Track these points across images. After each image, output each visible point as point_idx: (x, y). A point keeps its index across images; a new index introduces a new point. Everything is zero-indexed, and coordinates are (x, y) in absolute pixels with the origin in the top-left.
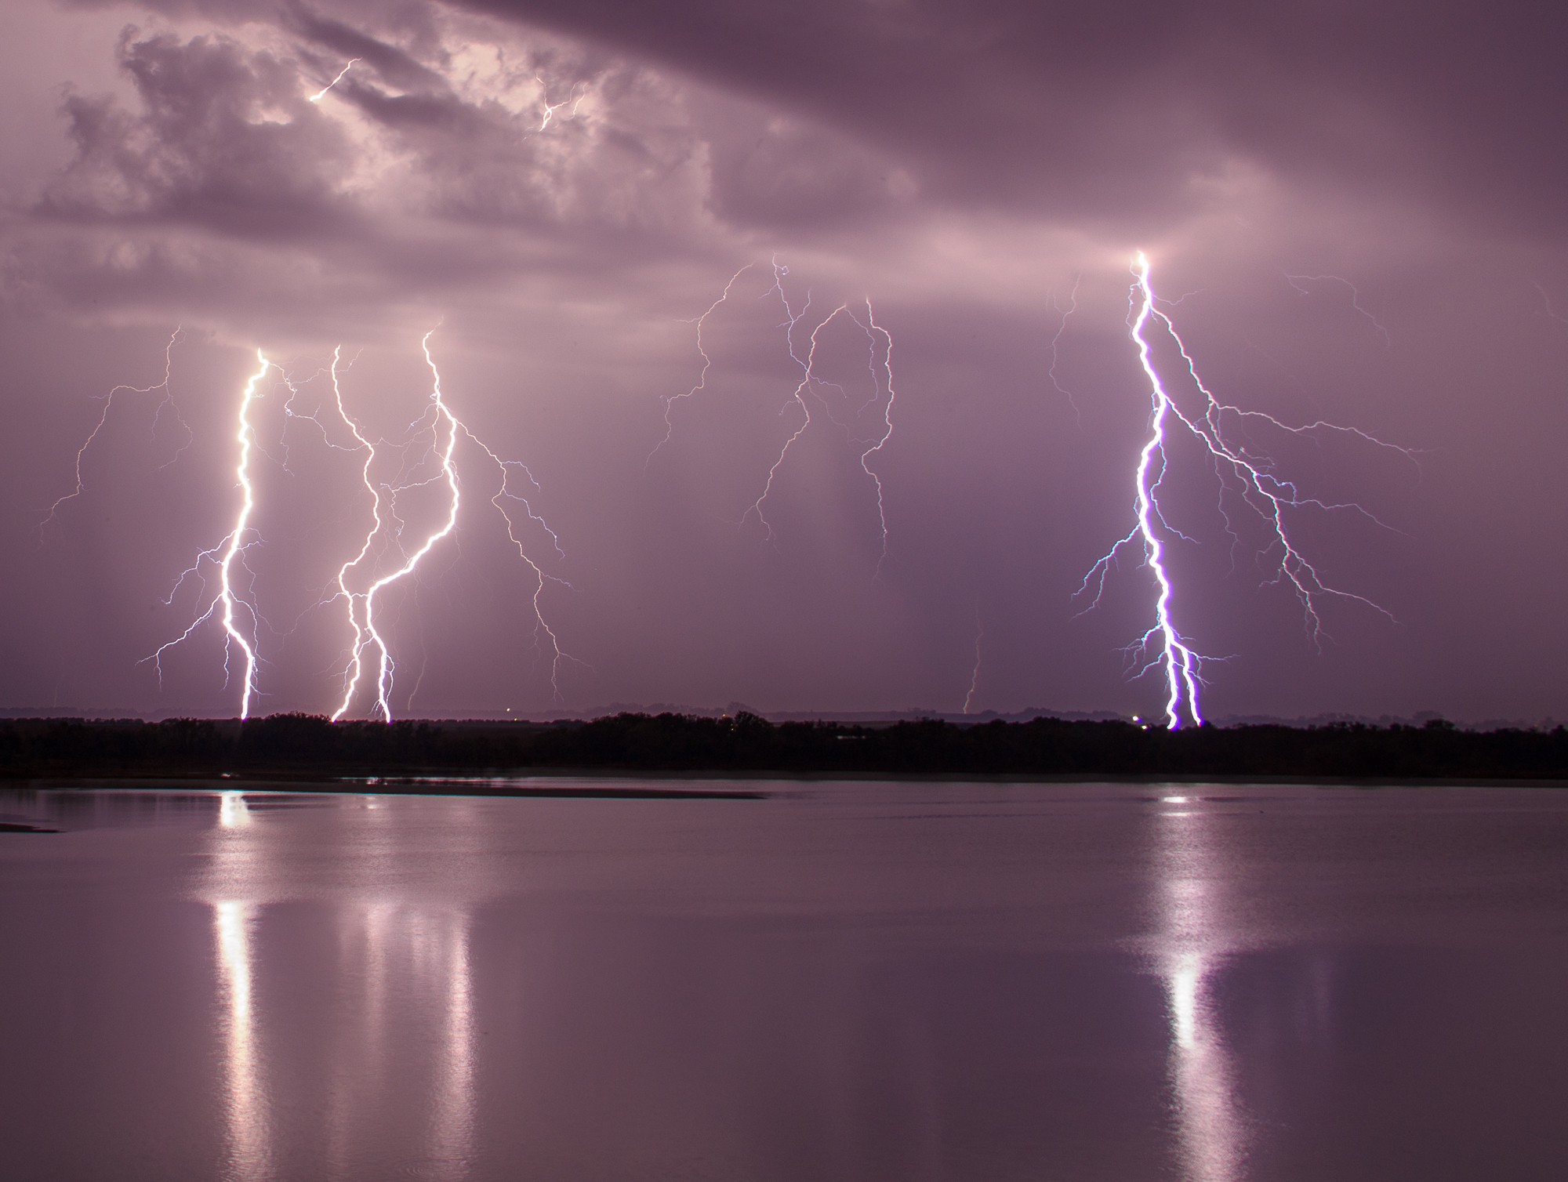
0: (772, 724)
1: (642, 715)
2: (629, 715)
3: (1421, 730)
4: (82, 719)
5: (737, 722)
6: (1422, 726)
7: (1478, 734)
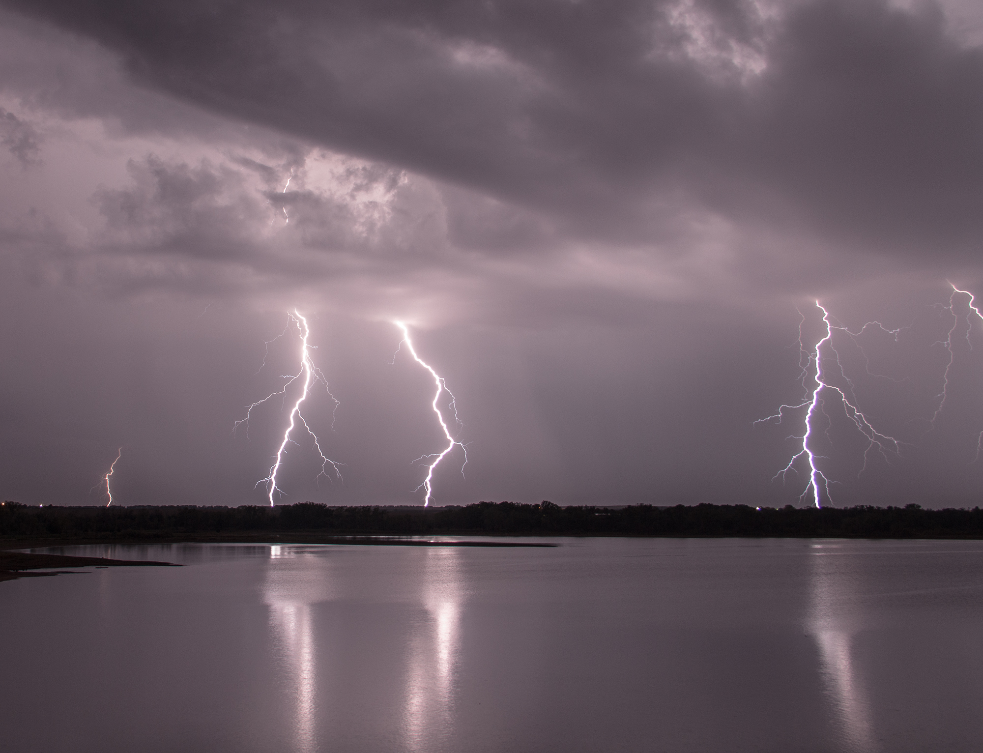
0: (560, 507)
1: (492, 503)
2: (485, 503)
3: (903, 509)
4: (196, 506)
5: (542, 506)
6: (904, 507)
7: (933, 511)
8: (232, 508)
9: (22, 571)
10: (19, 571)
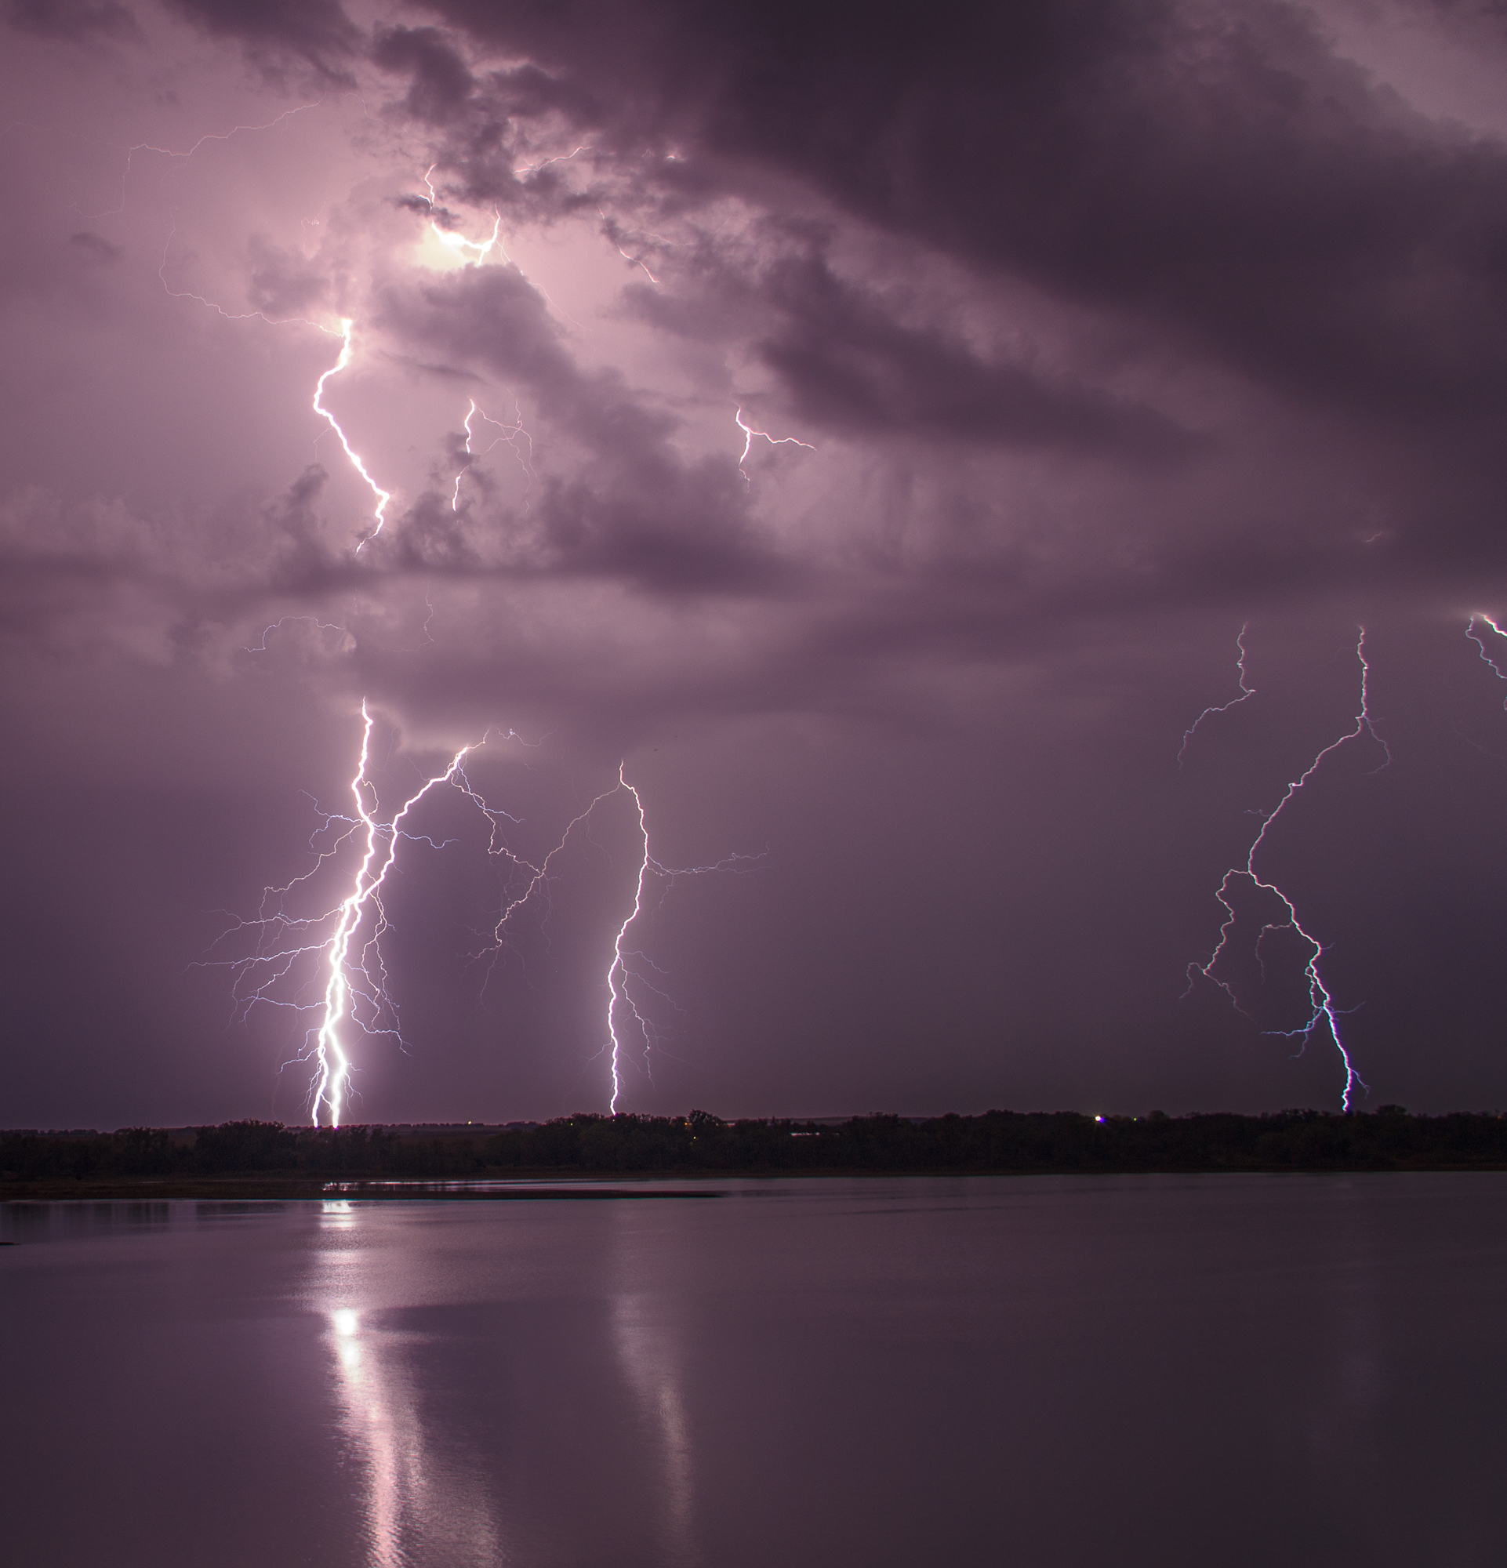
0: (725, 1123)
2: (583, 1116)
5: (691, 1122)
6: (1375, 1112)
8: (104, 1134)
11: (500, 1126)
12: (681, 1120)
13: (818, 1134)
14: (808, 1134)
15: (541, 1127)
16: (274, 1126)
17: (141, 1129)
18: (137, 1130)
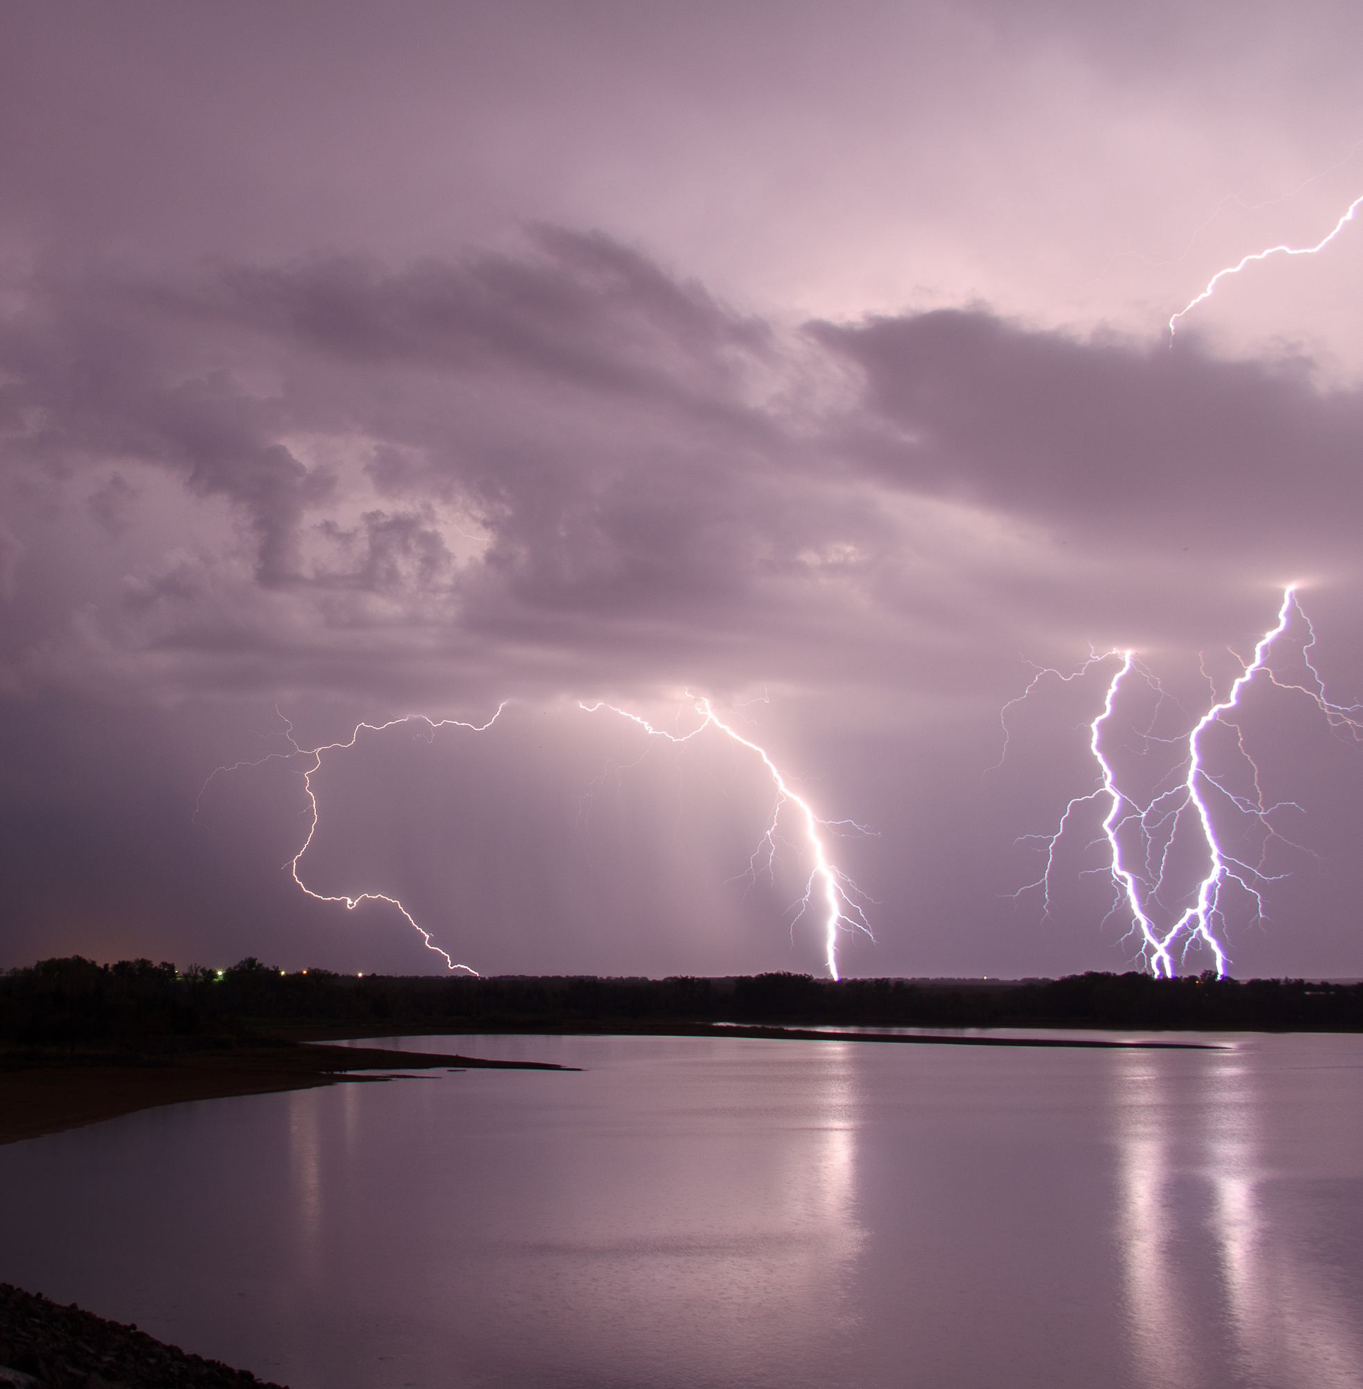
0: (1237, 981)
4: (596, 977)
5: (1203, 980)
8: (655, 982)
9: (338, 1073)
10: (335, 1073)
11: (1015, 981)
12: (1193, 978)
13: (1332, 993)
14: (1322, 993)
15: (1054, 983)
16: (804, 977)
17: (687, 977)
18: (683, 978)
